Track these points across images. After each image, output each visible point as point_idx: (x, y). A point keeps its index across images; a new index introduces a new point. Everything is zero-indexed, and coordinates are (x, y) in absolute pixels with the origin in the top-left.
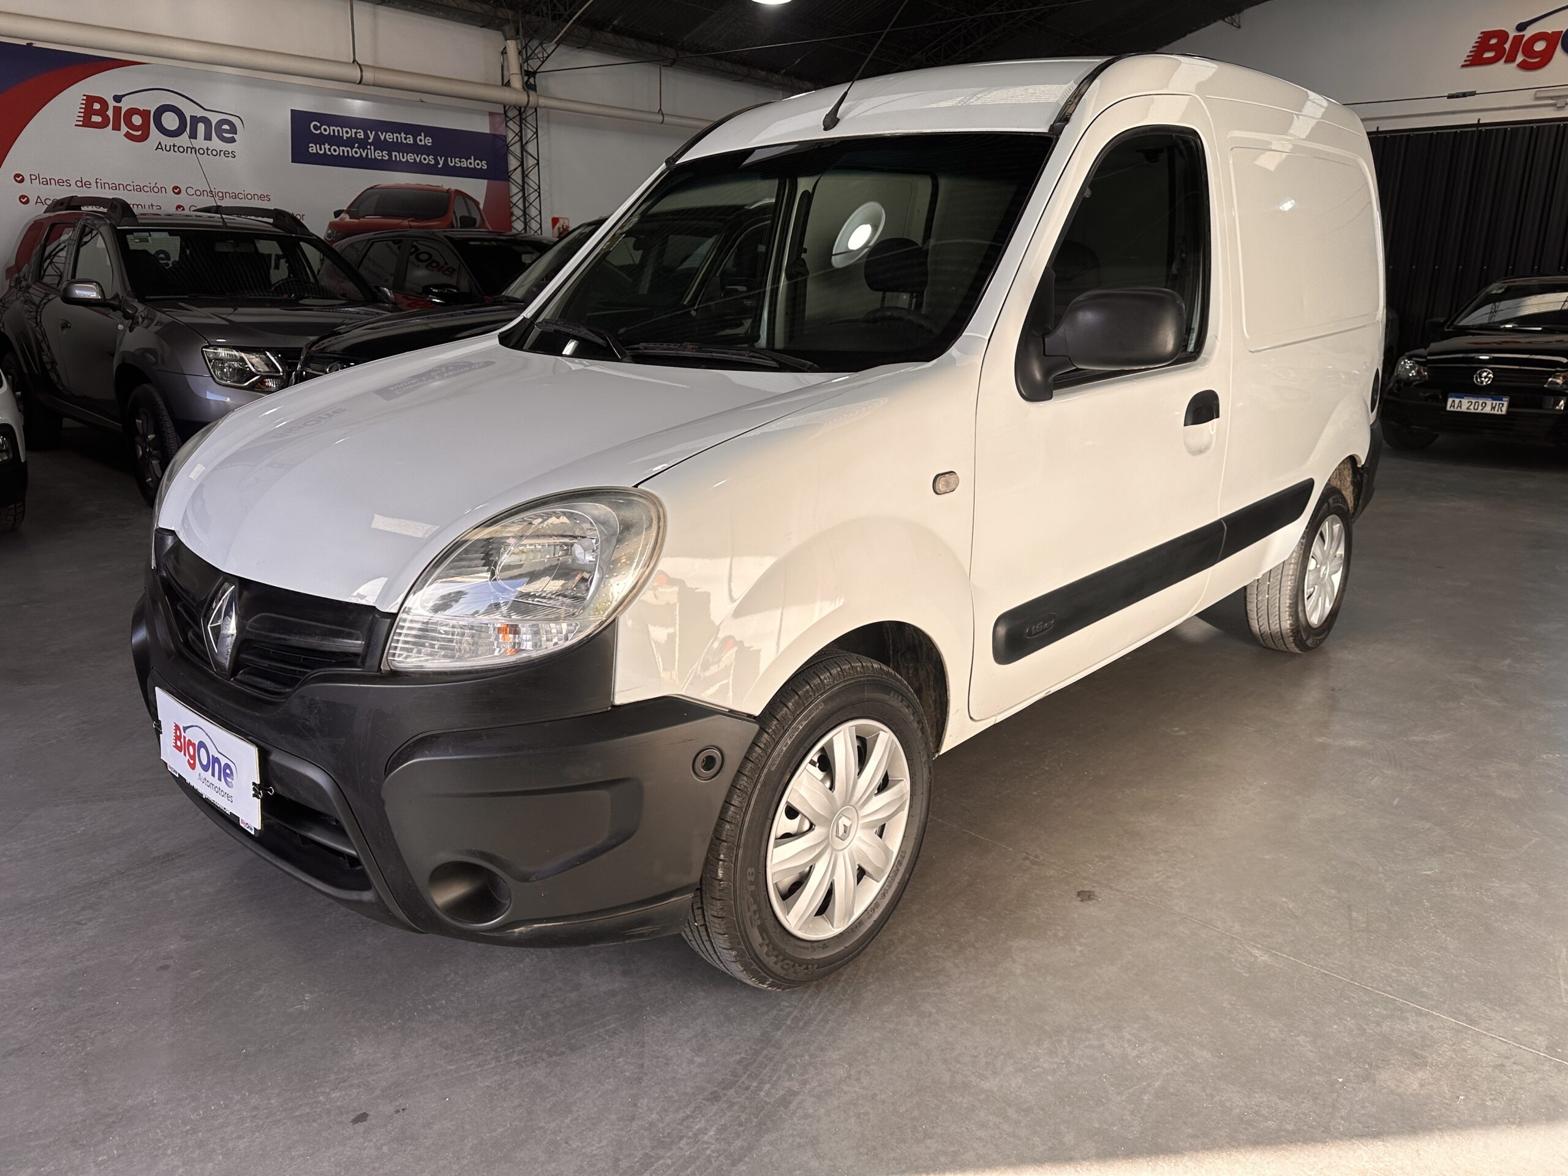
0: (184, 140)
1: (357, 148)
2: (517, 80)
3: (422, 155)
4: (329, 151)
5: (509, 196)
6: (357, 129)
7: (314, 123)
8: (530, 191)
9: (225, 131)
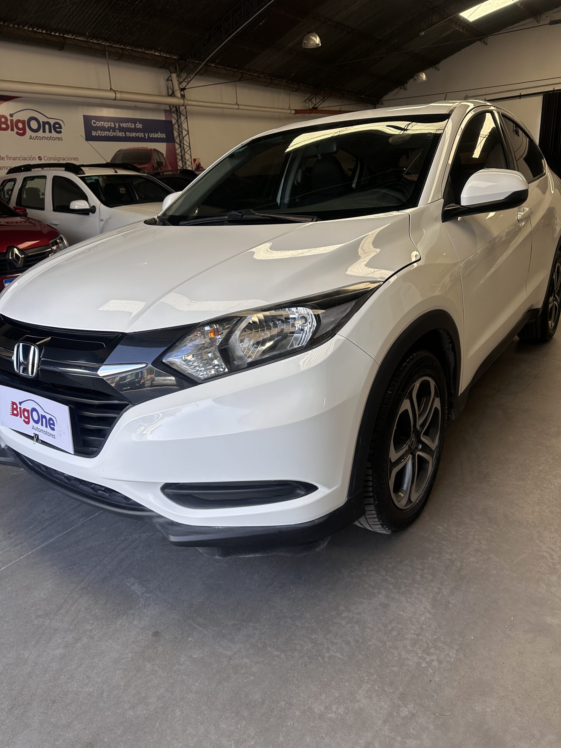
0: (40, 133)
1: (112, 131)
2: (178, 94)
3: (138, 133)
4: (101, 134)
5: (175, 150)
6: (111, 122)
7: (93, 121)
8: (185, 147)
9: (57, 128)
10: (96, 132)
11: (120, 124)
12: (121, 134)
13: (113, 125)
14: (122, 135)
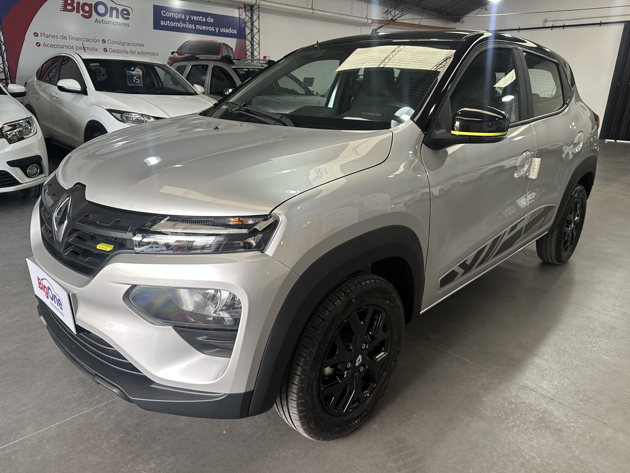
0: (107, 18)
1: (182, 23)
3: (209, 27)
4: (170, 24)
5: (245, 46)
6: (182, 14)
7: (163, 11)
9: (125, 14)
10: (165, 22)
11: (191, 16)
13: (183, 17)
14: (192, 27)
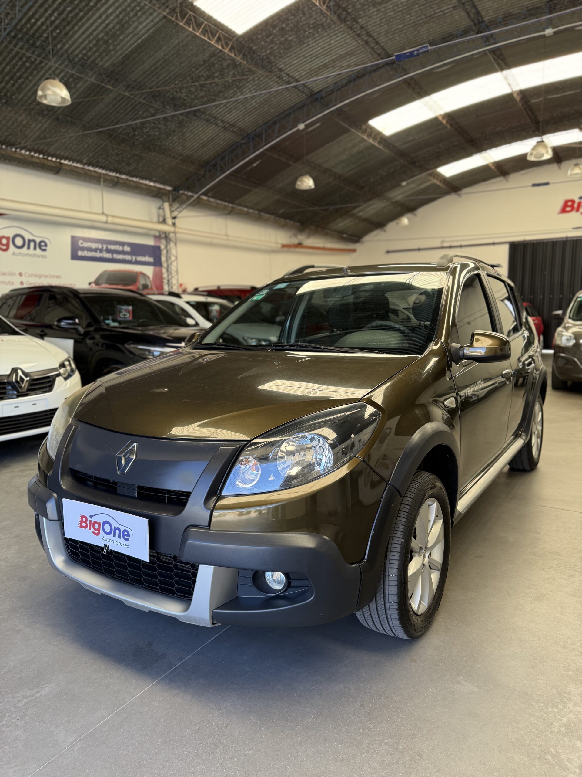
0: (25, 250)
1: (99, 252)
2: (169, 221)
3: (126, 255)
4: (87, 254)
5: (161, 274)
6: (99, 243)
7: (81, 241)
8: (173, 272)
9: (42, 246)
10: (82, 252)
11: (108, 245)
12: (108, 256)
13: (100, 247)
